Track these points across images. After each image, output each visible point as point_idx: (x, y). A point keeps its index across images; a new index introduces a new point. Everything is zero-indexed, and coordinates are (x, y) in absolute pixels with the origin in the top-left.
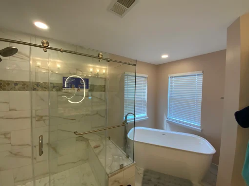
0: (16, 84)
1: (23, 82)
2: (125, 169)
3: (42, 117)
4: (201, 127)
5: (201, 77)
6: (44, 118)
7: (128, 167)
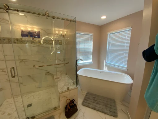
0: (4, 39)
1: (8, 38)
2: (70, 90)
3: (23, 60)
4: (127, 68)
5: (130, 32)
6: (24, 61)
7: (73, 89)
